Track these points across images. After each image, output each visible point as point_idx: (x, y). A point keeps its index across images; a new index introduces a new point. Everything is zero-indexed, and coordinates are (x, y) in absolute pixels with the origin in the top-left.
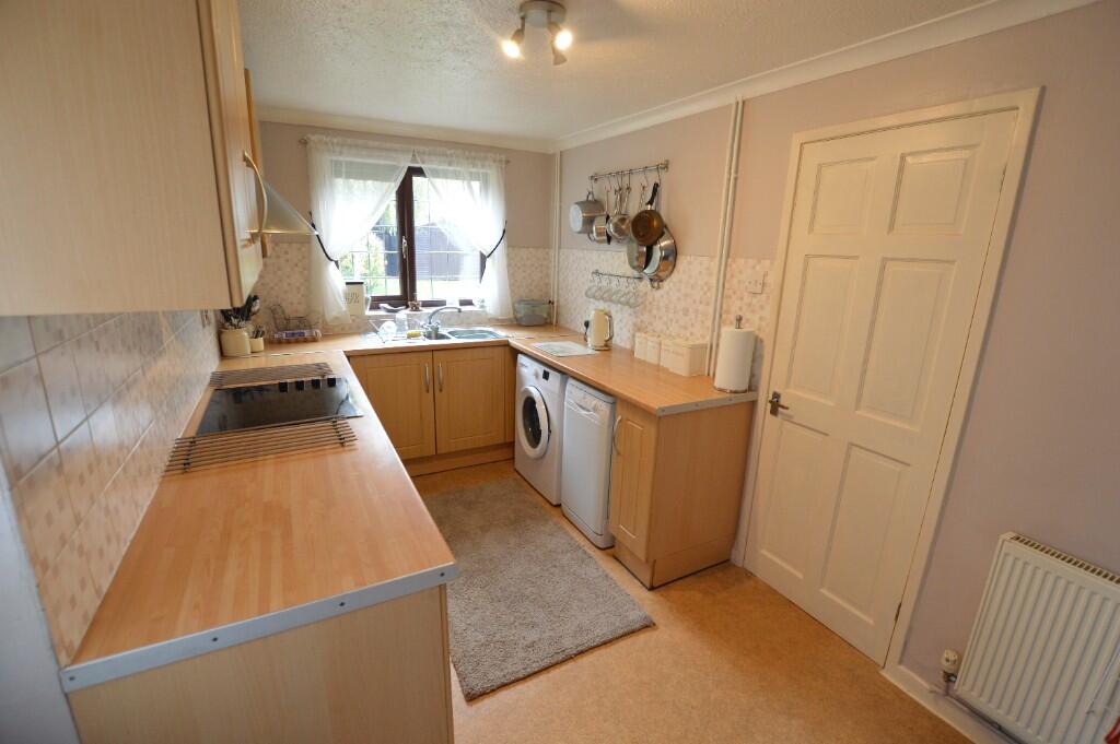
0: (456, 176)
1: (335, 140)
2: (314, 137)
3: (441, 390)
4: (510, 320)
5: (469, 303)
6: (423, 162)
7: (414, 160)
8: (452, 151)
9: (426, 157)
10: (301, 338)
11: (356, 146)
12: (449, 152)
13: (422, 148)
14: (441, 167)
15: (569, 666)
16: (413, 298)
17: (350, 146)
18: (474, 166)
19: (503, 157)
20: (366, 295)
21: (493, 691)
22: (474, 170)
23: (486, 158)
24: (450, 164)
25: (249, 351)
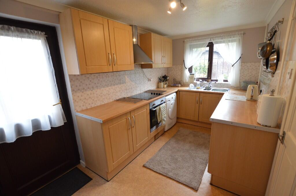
0: (224, 42)
1: (190, 40)
2: (185, 40)
3: (201, 104)
4: (237, 87)
5: (227, 81)
6: (213, 40)
7: (211, 40)
8: (223, 35)
9: (214, 38)
10: (176, 86)
11: (195, 40)
12: (221, 35)
13: (213, 36)
14: (219, 40)
15: (165, 178)
16: (210, 79)
17: (194, 40)
18: (230, 38)
19: (243, 32)
20: (195, 77)
21: (147, 168)
22: (231, 39)
23: (235, 34)
24: (222, 39)
25: (162, 87)
